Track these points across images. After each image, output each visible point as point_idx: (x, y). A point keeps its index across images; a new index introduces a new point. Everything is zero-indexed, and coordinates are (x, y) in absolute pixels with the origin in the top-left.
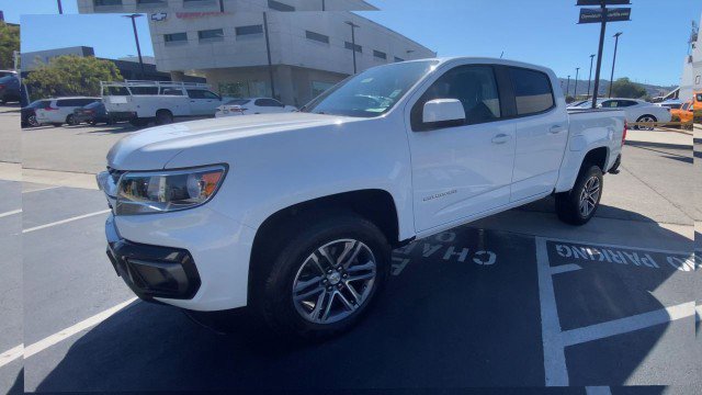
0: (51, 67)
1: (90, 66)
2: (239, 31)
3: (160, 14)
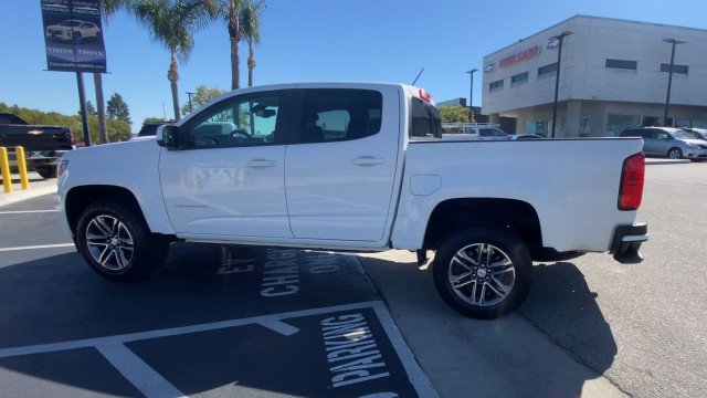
1: (456, 113)
2: (541, 71)
3: (489, 67)
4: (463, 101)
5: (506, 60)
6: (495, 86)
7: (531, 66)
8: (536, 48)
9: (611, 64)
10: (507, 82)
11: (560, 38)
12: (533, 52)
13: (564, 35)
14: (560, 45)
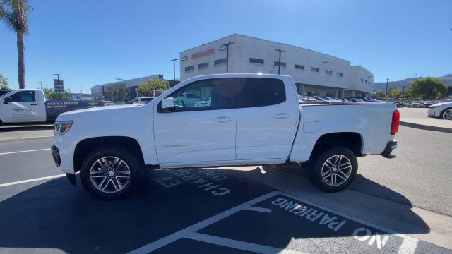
0: (146, 84)
1: (159, 83)
2: (217, 63)
3: (184, 57)
4: (161, 77)
5: (194, 55)
6: (188, 69)
7: (210, 59)
8: (213, 50)
9: (252, 60)
10: (196, 67)
11: (227, 45)
12: (211, 52)
13: (230, 44)
14: (227, 49)
